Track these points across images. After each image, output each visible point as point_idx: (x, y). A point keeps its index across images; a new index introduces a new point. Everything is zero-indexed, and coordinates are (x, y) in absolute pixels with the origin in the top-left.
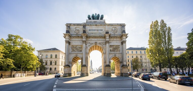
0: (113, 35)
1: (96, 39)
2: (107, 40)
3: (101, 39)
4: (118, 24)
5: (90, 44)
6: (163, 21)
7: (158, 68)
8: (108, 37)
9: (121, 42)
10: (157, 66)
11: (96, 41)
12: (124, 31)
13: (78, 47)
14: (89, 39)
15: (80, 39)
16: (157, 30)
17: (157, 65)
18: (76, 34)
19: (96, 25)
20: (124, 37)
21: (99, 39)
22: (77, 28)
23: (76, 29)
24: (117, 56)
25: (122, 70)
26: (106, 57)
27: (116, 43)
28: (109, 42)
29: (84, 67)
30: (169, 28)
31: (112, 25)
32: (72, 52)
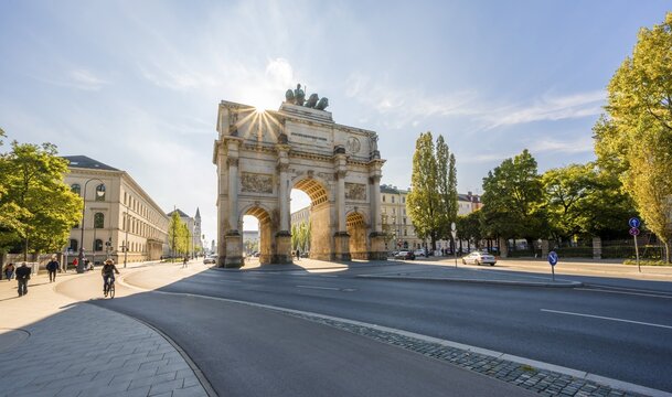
0: (353, 158)
1: (310, 162)
2: (342, 168)
3: (322, 164)
4: (361, 130)
5: (294, 175)
6: (441, 139)
8: (343, 162)
9: (367, 175)
11: (310, 168)
12: (377, 153)
13: (260, 178)
14: (293, 160)
15: (265, 157)
16: (429, 155)
18: (253, 139)
19: (311, 123)
20: (377, 167)
21: (318, 163)
25: (370, 244)
26: (337, 213)
27: (357, 177)
28: (343, 174)
29: (285, 239)
30: (452, 156)
31: (349, 131)
32: (244, 193)
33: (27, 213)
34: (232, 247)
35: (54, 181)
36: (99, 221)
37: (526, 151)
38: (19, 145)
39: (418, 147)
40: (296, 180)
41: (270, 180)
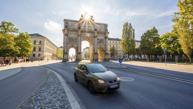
0: (100, 32)
1: (87, 34)
2: (96, 35)
3: (91, 34)
4: (103, 24)
5: (83, 37)
6: (130, 24)
7: (127, 55)
8: (96, 33)
9: (104, 36)
12: (107, 30)
13: (73, 38)
14: (82, 33)
15: (75, 33)
16: (127, 29)
17: (126, 53)
18: (72, 28)
20: (107, 34)
22: (73, 24)
25: (105, 56)
26: (95, 47)
27: (101, 37)
28: (97, 37)
29: (79, 54)
30: (134, 29)
31: (99, 24)
32: (69, 43)
33: (20, 48)
34: (65, 56)
35: (27, 41)
36: (40, 50)
37: (154, 27)
38: (21, 33)
39: (124, 27)
40: (83, 39)
41: (76, 39)
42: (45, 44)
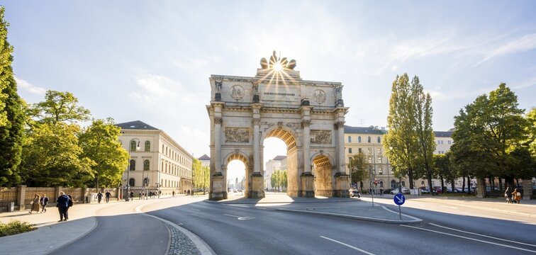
0: (318, 108)
1: (279, 115)
2: (306, 118)
3: (291, 115)
4: (326, 83)
5: (267, 127)
6: (417, 80)
7: (406, 179)
8: (307, 113)
9: (333, 122)
10: (404, 175)
11: (280, 120)
12: (340, 102)
13: (239, 131)
14: (265, 115)
15: (243, 114)
16: (404, 96)
17: (404, 173)
18: (234, 101)
19: (281, 83)
20: (341, 114)
21: (286, 115)
22: (237, 88)
23: (234, 90)
24: (327, 153)
25: (336, 183)
26: (303, 156)
27: (323, 124)
28: (308, 123)
29: (257, 178)
30: (429, 96)
31: (315, 85)
32: (227, 144)
33: (94, 163)
35: (113, 142)
36: (147, 166)
37: (503, 85)
38: (95, 121)
39: (394, 89)
40: (268, 131)
41: (247, 132)
42: (160, 150)
